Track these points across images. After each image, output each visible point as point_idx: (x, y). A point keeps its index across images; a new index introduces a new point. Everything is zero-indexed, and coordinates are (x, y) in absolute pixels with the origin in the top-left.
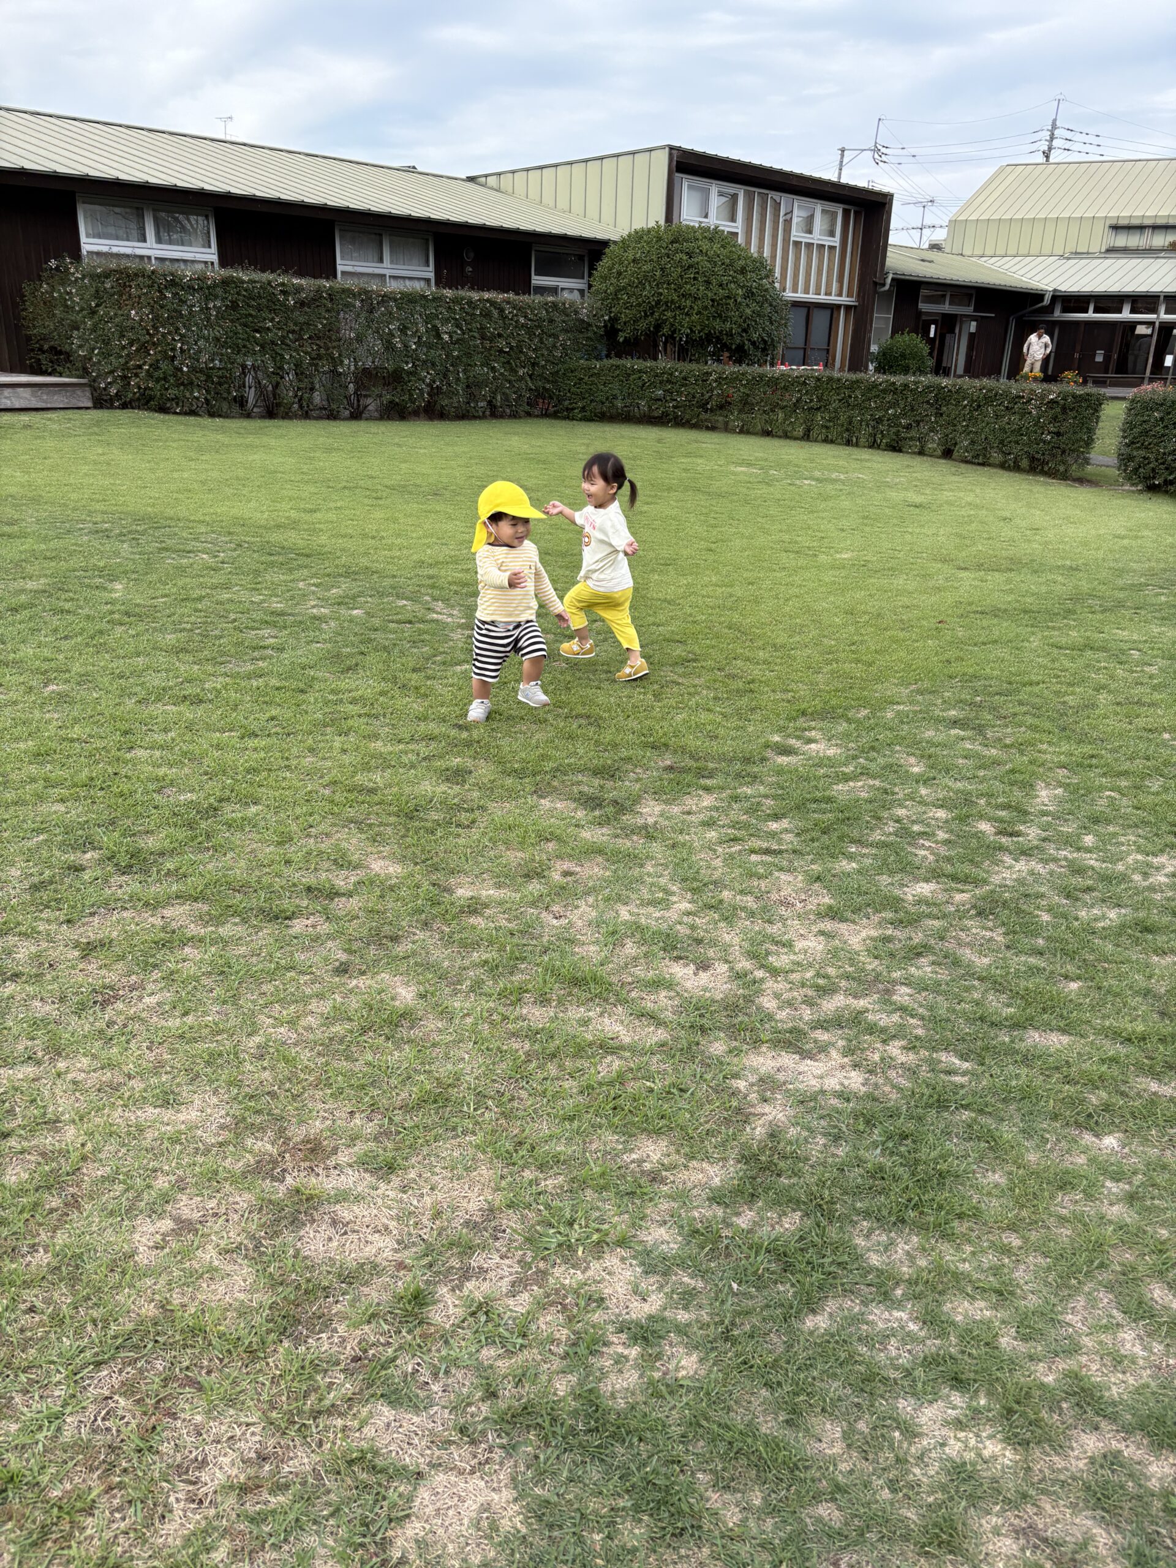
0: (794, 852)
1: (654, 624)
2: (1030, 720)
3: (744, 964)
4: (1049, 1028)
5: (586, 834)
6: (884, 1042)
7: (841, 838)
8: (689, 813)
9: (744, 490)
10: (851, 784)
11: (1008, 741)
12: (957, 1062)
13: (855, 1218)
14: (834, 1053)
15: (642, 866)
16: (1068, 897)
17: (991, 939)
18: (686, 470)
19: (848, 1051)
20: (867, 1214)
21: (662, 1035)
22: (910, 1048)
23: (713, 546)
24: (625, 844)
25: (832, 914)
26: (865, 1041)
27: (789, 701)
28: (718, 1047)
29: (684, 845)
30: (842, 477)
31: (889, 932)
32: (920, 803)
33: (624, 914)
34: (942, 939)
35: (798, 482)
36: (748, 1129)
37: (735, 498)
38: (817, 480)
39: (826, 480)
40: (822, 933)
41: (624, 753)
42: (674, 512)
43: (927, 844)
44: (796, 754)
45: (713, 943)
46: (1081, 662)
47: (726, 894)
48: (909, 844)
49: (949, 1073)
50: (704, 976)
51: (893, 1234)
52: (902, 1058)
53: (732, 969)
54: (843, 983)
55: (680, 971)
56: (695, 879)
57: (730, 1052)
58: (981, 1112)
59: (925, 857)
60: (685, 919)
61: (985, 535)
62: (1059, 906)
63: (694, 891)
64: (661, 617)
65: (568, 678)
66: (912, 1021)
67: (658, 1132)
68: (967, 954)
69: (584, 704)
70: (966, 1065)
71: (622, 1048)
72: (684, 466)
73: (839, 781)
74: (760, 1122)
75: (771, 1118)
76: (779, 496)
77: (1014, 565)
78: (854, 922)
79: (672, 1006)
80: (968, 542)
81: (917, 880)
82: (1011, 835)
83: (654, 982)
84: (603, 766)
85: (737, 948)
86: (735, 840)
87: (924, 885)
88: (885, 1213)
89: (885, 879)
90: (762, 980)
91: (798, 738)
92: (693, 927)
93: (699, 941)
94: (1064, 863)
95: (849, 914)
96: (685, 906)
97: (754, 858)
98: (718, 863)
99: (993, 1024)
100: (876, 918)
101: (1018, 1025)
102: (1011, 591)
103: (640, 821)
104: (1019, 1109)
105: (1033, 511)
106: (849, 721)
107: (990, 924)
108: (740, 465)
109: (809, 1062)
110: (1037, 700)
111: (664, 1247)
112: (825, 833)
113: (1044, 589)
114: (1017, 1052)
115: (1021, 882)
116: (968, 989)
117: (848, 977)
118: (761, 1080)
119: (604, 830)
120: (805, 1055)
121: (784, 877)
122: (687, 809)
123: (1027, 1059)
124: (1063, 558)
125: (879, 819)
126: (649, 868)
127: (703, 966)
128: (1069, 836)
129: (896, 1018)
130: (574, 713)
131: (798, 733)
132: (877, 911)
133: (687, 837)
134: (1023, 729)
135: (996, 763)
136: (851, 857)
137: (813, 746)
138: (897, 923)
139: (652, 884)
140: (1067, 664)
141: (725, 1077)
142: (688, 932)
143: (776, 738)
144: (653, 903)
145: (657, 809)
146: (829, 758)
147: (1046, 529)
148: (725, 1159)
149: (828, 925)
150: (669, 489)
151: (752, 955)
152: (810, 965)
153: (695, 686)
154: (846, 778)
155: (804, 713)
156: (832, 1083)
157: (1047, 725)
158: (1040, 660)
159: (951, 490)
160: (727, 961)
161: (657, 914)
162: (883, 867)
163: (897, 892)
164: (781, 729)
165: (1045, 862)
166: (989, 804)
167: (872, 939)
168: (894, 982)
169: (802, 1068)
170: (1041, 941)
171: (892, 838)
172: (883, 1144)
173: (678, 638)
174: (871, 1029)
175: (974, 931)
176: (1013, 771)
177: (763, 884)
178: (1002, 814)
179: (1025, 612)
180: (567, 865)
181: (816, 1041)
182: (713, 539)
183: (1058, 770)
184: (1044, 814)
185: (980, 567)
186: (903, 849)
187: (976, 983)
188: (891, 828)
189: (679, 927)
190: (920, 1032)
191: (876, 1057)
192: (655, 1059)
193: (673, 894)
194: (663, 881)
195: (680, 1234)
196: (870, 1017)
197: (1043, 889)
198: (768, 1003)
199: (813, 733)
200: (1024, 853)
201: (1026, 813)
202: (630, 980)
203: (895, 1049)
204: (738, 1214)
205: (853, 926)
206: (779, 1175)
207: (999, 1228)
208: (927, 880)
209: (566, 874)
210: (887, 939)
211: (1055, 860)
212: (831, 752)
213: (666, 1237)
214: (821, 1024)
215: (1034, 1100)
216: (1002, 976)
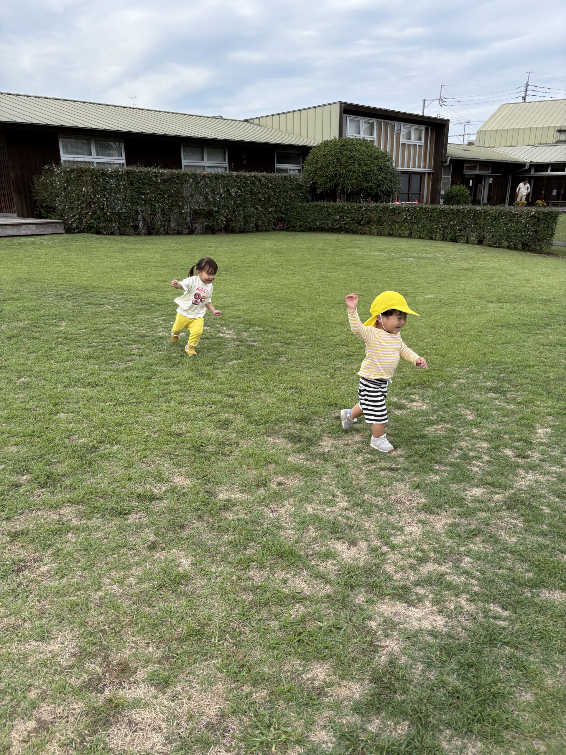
0: (405, 469)
1: (332, 336)
2: (530, 388)
3: (377, 542)
4: (553, 587)
5: (291, 459)
6: (457, 595)
7: (430, 461)
8: (347, 445)
9: (379, 264)
10: (435, 426)
11: (519, 400)
12: (500, 610)
13: (441, 728)
14: (427, 603)
15: (320, 479)
16: (559, 497)
17: (516, 525)
18: (350, 255)
19: (435, 602)
20: (449, 725)
21: (328, 590)
22: (471, 601)
23: (363, 293)
24: (311, 464)
25: (426, 509)
26: (445, 595)
27: (401, 378)
28: (360, 599)
29: (344, 465)
30: (428, 256)
31: (458, 520)
32: (473, 438)
33: (310, 509)
34: (488, 525)
35: (406, 259)
36: (377, 658)
37: (374, 268)
38: (415, 258)
39: (420, 258)
40: (420, 521)
41: (313, 409)
42: (344, 276)
43: (478, 463)
44: (405, 408)
45: (359, 528)
46: (555, 353)
47: (367, 496)
48: (467, 463)
49: (495, 618)
50: (353, 550)
51: (465, 740)
52: (467, 608)
53: (369, 545)
54: (432, 555)
55: (340, 547)
56: (349, 487)
57: (367, 602)
58: (517, 648)
59: (477, 472)
60: (344, 513)
61: (501, 284)
62: (554, 502)
63: (350, 494)
64: (336, 332)
65: (287, 367)
66: (472, 581)
67: (323, 658)
68: (502, 535)
69: (294, 381)
70: (506, 613)
71: (305, 598)
72: (349, 253)
73: (429, 425)
74: (384, 652)
75: (390, 649)
76: (396, 267)
77: (517, 299)
78: (438, 514)
79: (335, 570)
80: (492, 288)
81: (473, 486)
82: (524, 457)
83: (325, 555)
84: (302, 418)
85: (372, 531)
86: (372, 462)
87: (477, 489)
88: (460, 724)
89: (454, 486)
90: (386, 553)
91: (406, 399)
92: (348, 518)
93: (351, 527)
94: (555, 475)
95: (435, 509)
96: (343, 504)
97: (383, 473)
98: (362, 476)
99: (520, 585)
100: (450, 511)
101: (536, 585)
102: (516, 314)
103: (321, 451)
104: (540, 646)
105: (525, 270)
106: (433, 389)
107: (515, 515)
108: (377, 251)
109: (412, 609)
110: (533, 376)
111: (324, 746)
112: (421, 457)
113: (533, 312)
114: (536, 605)
115: (531, 487)
116: (505, 559)
117: (435, 550)
118: (385, 621)
119: (301, 456)
120: (411, 604)
121: (399, 485)
122: (346, 442)
123: (542, 610)
124: (542, 295)
125: (451, 448)
126: (325, 480)
127: (353, 543)
128: (556, 458)
129: (463, 579)
130: (288, 386)
131: (406, 396)
132: (451, 507)
133: (346, 461)
134: (527, 392)
135: (513, 413)
136: (436, 472)
137: (414, 404)
138: (462, 515)
139: (326, 490)
140: (548, 355)
141: (364, 620)
142: (345, 521)
143: (395, 399)
144: (326, 502)
145: (330, 443)
146: (423, 411)
147: (532, 280)
148: (362, 679)
149: (423, 516)
150: (342, 265)
151: (381, 537)
152: (414, 543)
153: (352, 370)
154: (433, 423)
155: (409, 385)
156: (426, 625)
157: (540, 390)
158: (534, 352)
159: (484, 261)
160: (367, 541)
161: (328, 510)
162: (454, 479)
163: (462, 494)
164: (397, 394)
165: (544, 474)
166: (510, 438)
167: (447, 524)
168: (461, 554)
169: (408, 613)
170: (545, 527)
171: (458, 460)
172: (458, 670)
173: (344, 343)
174: (449, 587)
175: (506, 519)
176: (522, 418)
177: (387, 490)
178: (518, 444)
179: (524, 325)
180: (280, 479)
181: (417, 594)
182: (363, 290)
183: (547, 417)
184: (541, 444)
185: (499, 301)
186: (464, 467)
187: (509, 555)
188: (457, 453)
189: (340, 518)
190: (477, 589)
191: (452, 606)
192: (324, 606)
193: (337, 496)
194: (332, 488)
195: (334, 736)
196: (448, 578)
197: (544, 492)
198: (390, 568)
199: (414, 396)
200: (531, 469)
201: (531, 443)
202: (311, 553)
203: (462, 600)
204: (370, 722)
205: (437, 517)
206: (395, 692)
207: (531, 737)
208: (478, 487)
209: (279, 484)
210: (457, 525)
211: (550, 473)
212: (424, 408)
213: (326, 738)
214: (419, 583)
215: (548, 640)
216: (523, 551)
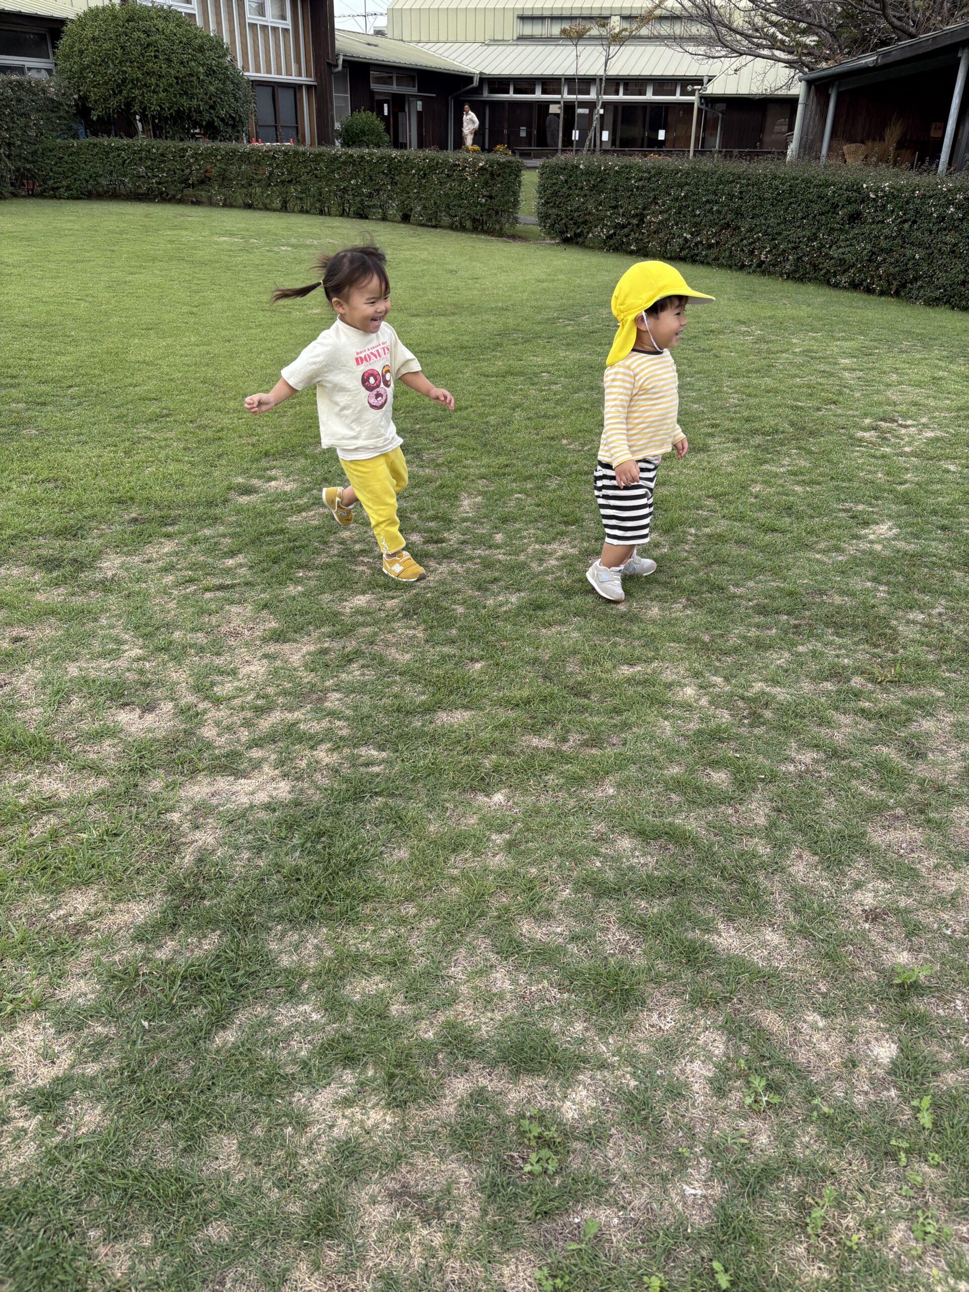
0: (246, 584)
1: (131, 385)
2: (458, 440)
3: (191, 699)
4: (455, 707)
5: (40, 597)
6: (312, 748)
7: (289, 566)
8: (149, 561)
9: (227, 258)
10: (304, 514)
11: (440, 461)
12: (376, 753)
13: (270, 925)
14: (266, 768)
15: (96, 620)
16: (479, 589)
17: (414, 636)
18: (171, 242)
19: (280, 763)
20: (281, 918)
21: (102, 783)
22: (336, 748)
23: (195, 309)
24: (78, 601)
25: (278, 637)
26: (295, 751)
27: (253, 445)
28: (155, 785)
29: (139, 593)
30: (315, 242)
31: (326, 645)
32: (362, 524)
33: (73, 670)
34: (372, 643)
35: (276, 249)
36: (177, 861)
37: (217, 265)
38: (293, 246)
39: (301, 246)
40: (266, 656)
41: (88, 512)
42: (158, 280)
43: (366, 560)
44: (256, 492)
45: (161, 683)
46: (502, 387)
47: (177, 635)
48: (349, 562)
49: (367, 765)
50: (150, 718)
51: (304, 932)
52: (327, 760)
53: (176, 706)
54: (281, 700)
55: (124, 717)
56: (146, 625)
57: (167, 787)
58: (392, 795)
59: (363, 572)
60: (135, 665)
61: (435, 286)
62: (471, 597)
63: (145, 636)
64: (138, 378)
65: (37, 444)
66: (338, 723)
67: (88, 883)
68: (393, 654)
69: (51, 469)
70: (384, 754)
71: (59, 805)
72: (169, 238)
73: (294, 513)
74: (190, 850)
75: (200, 843)
76: (258, 262)
77: (458, 309)
78: (295, 641)
79: (115, 754)
80: (420, 293)
81: (355, 593)
82: (436, 542)
83: (97, 733)
84: (66, 528)
85: (184, 684)
86: (191, 581)
87: (361, 597)
88: (297, 913)
89: (326, 597)
90: (205, 712)
91: (260, 477)
92: (141, 672)
93: (147, 685)
94: (478, 560)
95: (291, 635)
96: (137, 652)
97: (208, 595)
98: (172, 605)
99: (408, 713)
100: (315, 635)
101: (429, 709)
102: (453, 331)
103: (98, 576)
104: (425, 785)
105: (474, 264)
106: (306, 457)
107: (414, 623)
108: (224, 235)
109: (242, 781)
110: (465, 423)
111: (80, 1000)
112: (275, 563)
113: (479, 327)
114: (426, 734)
115: (443, 583)
116: (389, 685)
117: (285, 693)
118: (195, 808)
119: (61, 590)
120: (239, 774)
121: (235, 609)
122: (147, 557)
123: (434, 740)
124: (496, 301)
125: (325, 543)
126: (104, 622)
127: (149, 708)
128: (482, 536)
129: (325, 723)
130: (40, 478)
131: (260, 473)
132: (318, 628)
133: (144, 585)
134: (453, 449)
135: (429, 480)
136: (298, 582)
137: (273, 483)
138: (332, 636)
139: (104, 637)
140: (491, 389)
141: (159, 813)
142: (136, 677)
143: (240, 480)
144: (103, 655)
145: (118, 562)
146: (285, 493)
147: (484, 277)
148: (152, 895)
149: (272, 648)
150: (154, 260)
151: (197, 689)
152: (252, 688)
153: (165, 440)
154: (300, 509)
155: (266, 454)
156: (262, 797)
157: (473, 443)
158: (470, 388)
159: (409, 250)
160: (172, 699)
161: (108, 665)
162: (327, 586)
163: (337, 608)
164: (245, 471)
165: (462, 561)
166: (420, 518)
167: (309, 653)
168: (326, 690)
169: (235, 788)
170: (454, 632)
171: (335, 559)
172: (303, 845)
173: (153, 396)
174: (302, 738)
175: (400, 631)
176: (442, 486)
177: (214, 620)
178: (432, 524)
179: (462, 348)
180: (16, 631)
181: (250, 760)
182: (196, 304)
183: (480, 481)
184: (464, 520)
185: (429, 313)
186: (344, 568)
187: (397, 678)
188: (336, 549)
189: (127, 674)
190: (345, 732)
191: (303, 764)
192: (92, 810)
193: (125, 642)
194: (114, 632)
195: (99, 982)
196: (302, 726)
197: (458, 586)
198: (208, 732)
199: (274, 472)
200: (446, 557)
201: (451, 521)
202: (74, 735)
203: (322, 754)
204: (160, 947)
205: (295, 645)
206: (203, 898)
207: (398, 902)
208: (364, 593)
209: (16, 640)
210: (324, 652)
211: (471, 559)
212: (287, 488)
213: (84, 989)
214: (256, 743)
215: (437, 775)
216: (418, 668)
